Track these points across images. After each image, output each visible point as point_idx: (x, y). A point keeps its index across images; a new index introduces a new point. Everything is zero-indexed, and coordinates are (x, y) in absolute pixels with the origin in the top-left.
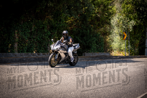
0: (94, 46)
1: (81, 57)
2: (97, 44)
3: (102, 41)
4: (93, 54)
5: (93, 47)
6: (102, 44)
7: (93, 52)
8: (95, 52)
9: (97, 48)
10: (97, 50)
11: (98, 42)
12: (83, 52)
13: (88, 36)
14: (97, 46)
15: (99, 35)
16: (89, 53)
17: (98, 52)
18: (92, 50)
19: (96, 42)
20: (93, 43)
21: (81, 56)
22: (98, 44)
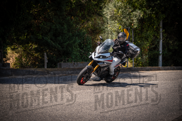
0: (76, 51)
1: (54, 69)
2: (80, 48)
3: (90, 43)
4: (74, 64)
5: (75, 53)
6: (89, 48)
7: (74, 62)
8: (78, 61)
9: (81, 54)
10: (81, 57)
11: (83, 45)
12: (59, 62)
13: (66, 35)
14: (81, 52)
15: (84, 33)
16: (68, 63)
17: (83, 61)
18: (73, 57)
19: (79, 45)
20: (75, 46)
21: (54, 67)
22: (83, 48)
